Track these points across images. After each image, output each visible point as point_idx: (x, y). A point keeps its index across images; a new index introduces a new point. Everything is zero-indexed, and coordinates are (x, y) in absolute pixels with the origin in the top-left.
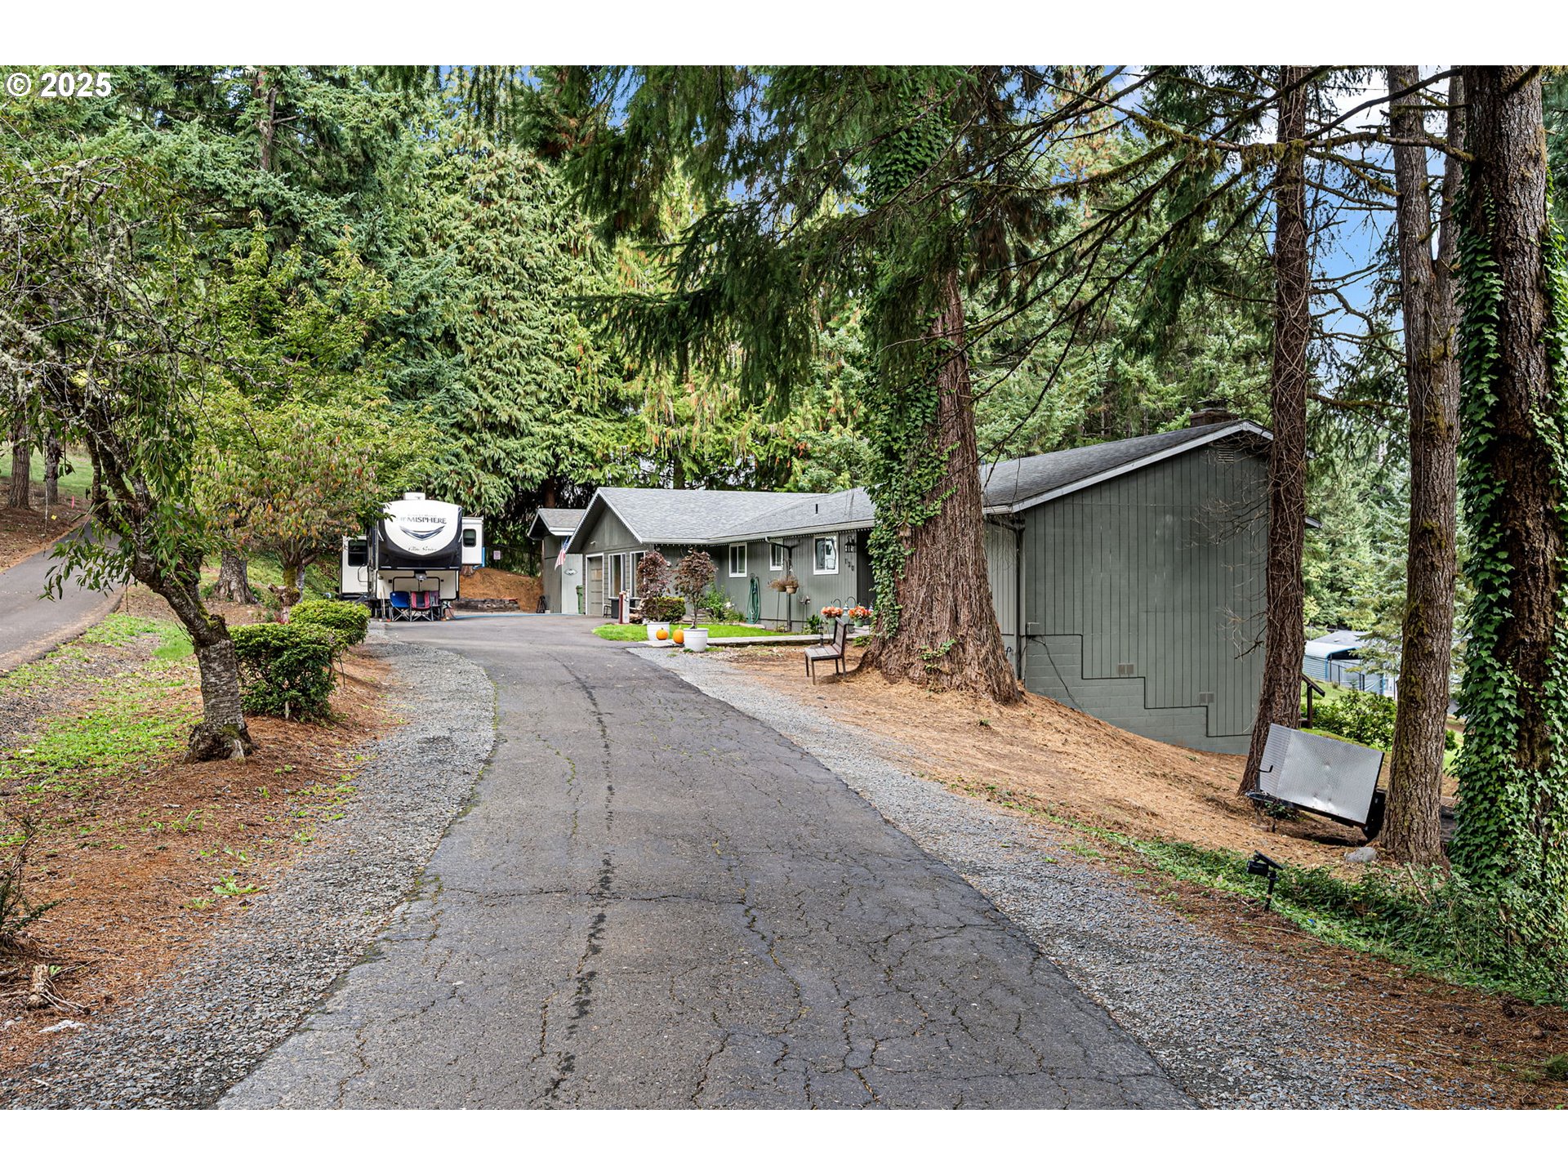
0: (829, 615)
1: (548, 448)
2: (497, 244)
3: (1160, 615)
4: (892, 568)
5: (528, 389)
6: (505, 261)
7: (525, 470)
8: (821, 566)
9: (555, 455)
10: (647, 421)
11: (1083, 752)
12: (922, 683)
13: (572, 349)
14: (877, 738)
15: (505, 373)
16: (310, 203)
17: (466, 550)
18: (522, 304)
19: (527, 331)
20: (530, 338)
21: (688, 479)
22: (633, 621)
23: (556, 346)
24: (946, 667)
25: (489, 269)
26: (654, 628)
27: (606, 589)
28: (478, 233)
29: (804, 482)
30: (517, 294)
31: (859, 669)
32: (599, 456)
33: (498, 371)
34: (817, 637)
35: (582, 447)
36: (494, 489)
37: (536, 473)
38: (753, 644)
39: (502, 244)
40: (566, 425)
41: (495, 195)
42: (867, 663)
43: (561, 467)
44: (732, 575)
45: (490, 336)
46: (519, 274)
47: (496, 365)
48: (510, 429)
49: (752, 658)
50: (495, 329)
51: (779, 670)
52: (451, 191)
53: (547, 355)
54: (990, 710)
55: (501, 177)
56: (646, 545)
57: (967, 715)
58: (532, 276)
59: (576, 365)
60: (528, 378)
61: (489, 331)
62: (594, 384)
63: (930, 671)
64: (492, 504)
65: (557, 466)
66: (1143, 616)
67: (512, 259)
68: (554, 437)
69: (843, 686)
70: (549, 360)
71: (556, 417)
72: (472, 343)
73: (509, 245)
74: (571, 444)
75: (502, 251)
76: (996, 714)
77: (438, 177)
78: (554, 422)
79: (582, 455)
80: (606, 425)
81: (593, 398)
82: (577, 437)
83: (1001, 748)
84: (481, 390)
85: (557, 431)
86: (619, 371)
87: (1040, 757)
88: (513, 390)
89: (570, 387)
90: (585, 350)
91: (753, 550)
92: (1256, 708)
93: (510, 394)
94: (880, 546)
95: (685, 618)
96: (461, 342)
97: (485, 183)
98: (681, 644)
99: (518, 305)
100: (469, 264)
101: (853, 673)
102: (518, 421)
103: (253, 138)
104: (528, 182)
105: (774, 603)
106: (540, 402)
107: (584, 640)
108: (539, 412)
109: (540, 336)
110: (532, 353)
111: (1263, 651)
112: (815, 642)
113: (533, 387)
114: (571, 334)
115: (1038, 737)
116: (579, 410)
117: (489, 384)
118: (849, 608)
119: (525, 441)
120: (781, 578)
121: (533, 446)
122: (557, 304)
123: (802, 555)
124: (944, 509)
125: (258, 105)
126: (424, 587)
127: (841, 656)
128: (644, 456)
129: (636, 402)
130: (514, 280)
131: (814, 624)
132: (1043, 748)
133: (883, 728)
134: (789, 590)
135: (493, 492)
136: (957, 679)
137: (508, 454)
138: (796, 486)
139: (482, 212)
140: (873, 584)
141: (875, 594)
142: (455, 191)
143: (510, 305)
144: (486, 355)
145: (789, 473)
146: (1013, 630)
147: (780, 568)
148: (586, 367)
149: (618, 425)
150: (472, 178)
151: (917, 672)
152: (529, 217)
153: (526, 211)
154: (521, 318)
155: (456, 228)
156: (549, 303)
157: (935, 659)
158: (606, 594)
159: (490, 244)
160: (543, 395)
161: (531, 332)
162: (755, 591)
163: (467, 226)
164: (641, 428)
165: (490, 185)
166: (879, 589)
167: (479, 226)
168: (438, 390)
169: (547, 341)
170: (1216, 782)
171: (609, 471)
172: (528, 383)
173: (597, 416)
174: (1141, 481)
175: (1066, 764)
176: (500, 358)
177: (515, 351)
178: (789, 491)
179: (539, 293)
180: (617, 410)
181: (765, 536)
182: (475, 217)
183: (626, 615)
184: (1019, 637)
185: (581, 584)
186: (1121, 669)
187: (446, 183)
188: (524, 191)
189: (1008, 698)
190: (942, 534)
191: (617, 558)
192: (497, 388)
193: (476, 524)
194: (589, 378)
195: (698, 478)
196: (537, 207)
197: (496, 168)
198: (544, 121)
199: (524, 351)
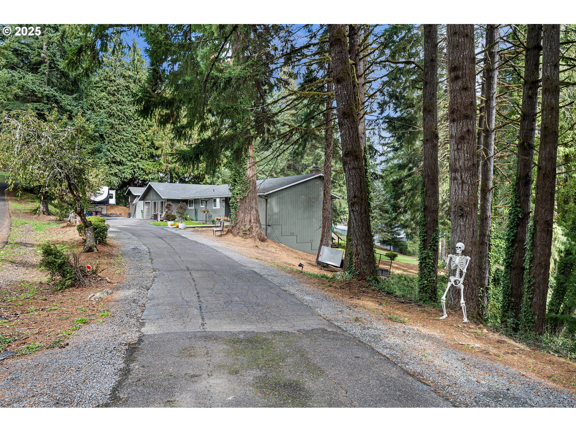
0: (217, 219)
1: (132, 169)
2: (117, 108)
3: (301, 220)
4: (235, 208)
5: (126, 151)
6: (119, 113)
7: (125, 176)
8: (215, 206)
9: (134, 171)
10: (163, 162)
11: (280, 253)
12: (242, 237)
13: (140, 140)
14: (232, 249)
15: (119, 147)
16: (63, 96)
17: (110, 200)
18: (124, 126)
19: (126, 134)
20: (127, 136)
21: (174, 179)
22: (161, 221)
23: (135, 139)
24: (248, 233)
25: (114, 115)
26: (170, 223)
27: (151, 211)
28: (111, 105)
29: (209, 181)
30: (123, 123)
31: (227, 233)
32: (147, 172)
33: (116, 146)
34: (214, 225)
35: (142, 169)
36: (116, 181)
37: (128, 176)
38: (197, 227)
39: (118, 108)
40: (138, 163)
41: (116, 94)
42: (229, 232)
43: (136, 175)
44: (189, 208)
45: (114, 135)
46: (123, 117)
47: (116, 144)
48: (120, 163)
49: (197, 231)
50: (116, 133)
51: (205, 234)
52: (102, 91)
53: (132, 142)
54: (259, 243)
55: (118, 88)
56: (164, 199)
57: (253, 244)
58: (127, 118)
59: (141, 145)
60: (126, 148)
61: (114, 134)
62: (146, 151)
63: (244, 234)
64: (114, 185)
65: (134, 175)
66: (296, 221)
67: (121, 113)
68: (134, 166)
69: (223, 237)
70: (132, 143)
71: (134, 160)
72: (108, 137)
73: (120, 109)
74: (139, 168)
75: (118, 110)
76: (260, 244)
77: (98, 87)
78: (133, 161)
79: (142, 171)
80: (150, 163)
81: (146, 155)
82: (141, 166)
83: (260, 251)
84: (111, 152)
85: (134, 164)
86: (154, 147)
87: (269, 254)
88: (121, 152)
89: (139, 151)
90: (144, 140)
91: (195, 201)
92: (319, 242)
93: (120, 153)
94: (232, 203)
95: (176, 220)
96: (105, 137)
97: (113, 90)
98: (178, 227)
99: (123, 127)
100: (108, 113)
101: (225, 234)
102: (123, 161)
103: (43, 76)
104: (126, 90)
105: (202, 216)
106: (129, 155)
107: (150, 226)
108: (129, 158)
109: (130, 136)
110: (127, 141)
111: (321, 229)
112: (214, 227)
113: (127, 151)
114: (139, 136)
115: (269, 249)
116: (141, 158)
117: (113, 150)
118: (223, 217)
119: (125, 167)
120: (204, 209)
121: (127, 168)
122: (135, 126)
123: (210, 203)
124: (248, 194)
125: (45, 66)
126: (97, 210)
127: (223, 230)
128: (161, 172)
129: (159, 156)
130: (122, 119)
131: (213, 222)
132: (270, 252)
133: (233, 247)
134: (206, 212)
135: (114, 182)
136: (251, 236)
137: (119, 171)
138: (206, 182)
139: (112, 99)
140: (230, 212)
141: (231, 215)
142: (103, 92)
143: (121, 126)
144: (113, 141)
145: (204, 178)
146: (265, 224)
147: (203, 206)
148: (144, 146)
149: (153, 163)
150: (109, 88)
151: (241, 234)
152: (127, 101)
153: (126, 99)
154: (124, 130)
155: (104, 103)
156: (132, 126)
157: (245, 231)
158: (151, 212)
159: (114, 108)
160: (130, 153)
161: (127, 135)
162: (196, 213)
163: (107, 102)
164: (160, 164)
165: (115, 90)
166: (232, 214)
167: (111, 102)
168: (101, 152)
169: (132, 137)
170: (311, 260)
171: (150, 176)
172: (125, 150)
173: (147, 160)
174: (297, 187)
175: (275, 255)
176: (117, 142)
177: (122, 140)
178: (204, 184)
179: (129, 123)
180: (153, 159)
181: (200, 198)
182: (110, 100)
183: (159, 219)
184: (266, 225)
185: (143, 210)
186: (291, 233)
187: (101, 89)
188: (125, 93)
189: (263, 240)
190: (247, 201)
191: (155, 203)
192: (116, 151)
193: (113, 192)
194: (145, 149)
195: (177, 179)
196: (129, 98)
197: (116, 86)
198: (148, 95)
199: (125, 140)
